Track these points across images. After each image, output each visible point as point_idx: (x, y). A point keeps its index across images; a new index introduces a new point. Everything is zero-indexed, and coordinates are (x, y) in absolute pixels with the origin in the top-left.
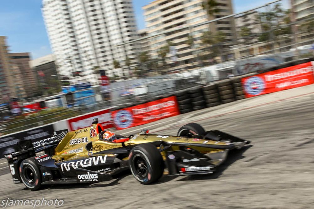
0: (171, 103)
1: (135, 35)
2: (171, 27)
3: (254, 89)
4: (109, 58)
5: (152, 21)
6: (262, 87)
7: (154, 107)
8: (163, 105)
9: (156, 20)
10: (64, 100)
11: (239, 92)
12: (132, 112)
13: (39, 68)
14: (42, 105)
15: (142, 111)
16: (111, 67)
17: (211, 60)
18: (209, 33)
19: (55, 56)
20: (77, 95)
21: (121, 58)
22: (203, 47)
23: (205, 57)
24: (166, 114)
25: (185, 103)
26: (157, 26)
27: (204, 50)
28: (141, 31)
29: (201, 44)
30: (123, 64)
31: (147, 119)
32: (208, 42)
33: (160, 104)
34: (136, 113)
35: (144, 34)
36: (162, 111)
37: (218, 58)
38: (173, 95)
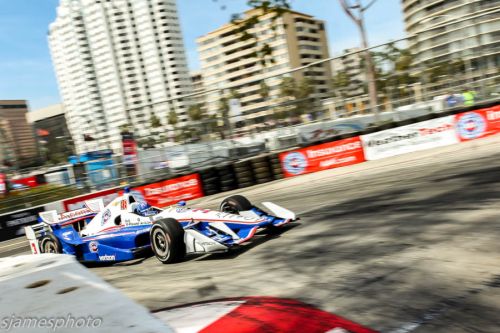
0: (193, 182)
1: (186, 79)
2: (237, 69)
3: (295, 166)
4: (146, 111)
5: (209, 60)
6: (304, 164)
7: (171, 187)
8: (183, 184)
9: (215, 58)
10: (71, 173)
11: (277, 170)
12: (144, 193)
13: (40, 124)
14: (40, 180)
15: (156, 191)
16: (148, 124)
17: (295, 119)
18: (292, 81)
19: (66, 106)
20: (88, 168)
21: (162, 113)
22: (282, 100)
23: (285, 115)
24: (187, 196)
25: (210, 183)
26: (217, 66)
27: (284, 104)
28: (193, 73)
29: (279, 96)
30: (164, 121)
31: (162, 201)
32: (290, 93)
33: (180, 183)
34: (150, 194)
35: (199, 77)
36: (181, 191)
37: (305, 117)
38: (197, 172)
